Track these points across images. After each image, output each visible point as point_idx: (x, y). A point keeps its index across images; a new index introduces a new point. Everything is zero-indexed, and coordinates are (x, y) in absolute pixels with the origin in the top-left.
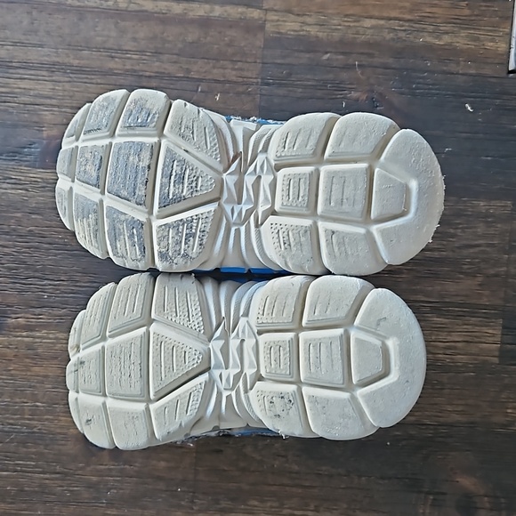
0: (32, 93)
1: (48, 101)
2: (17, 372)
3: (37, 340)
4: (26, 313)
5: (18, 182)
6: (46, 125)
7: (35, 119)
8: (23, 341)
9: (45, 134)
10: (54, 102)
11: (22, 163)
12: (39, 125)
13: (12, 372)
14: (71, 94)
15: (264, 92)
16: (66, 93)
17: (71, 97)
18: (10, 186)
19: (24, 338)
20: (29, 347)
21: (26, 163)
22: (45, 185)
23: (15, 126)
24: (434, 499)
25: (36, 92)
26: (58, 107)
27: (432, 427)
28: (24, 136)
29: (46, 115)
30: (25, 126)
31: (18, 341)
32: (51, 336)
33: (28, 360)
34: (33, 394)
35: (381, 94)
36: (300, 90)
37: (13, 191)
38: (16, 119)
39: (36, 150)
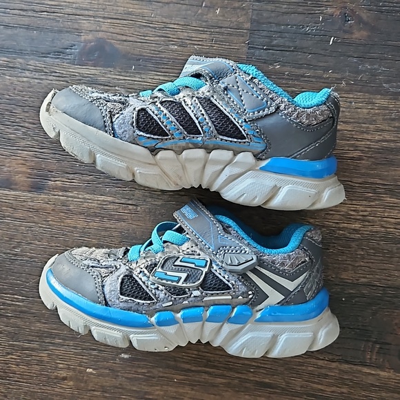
0: (74, 6)
1: (86, 13)
2: (54, 223)
3: (70, 199)
4: (62, 177)
5: (60, 75)
6: (84, 31)
7: (76, 26)
8: (59, 199)
9: (83, 38)
10: (91, 13)
11: (64, 60)
12: (78, 31)
13: (50, 223)
14: (104, 7)
15: (255, 7)
16: (100, 6)
17: (104, 9)
18: (55, 78)
19: (61, 197)
20: (64, 204)
21: (68, 61)
22: (81, 78)
23: (60, 31)
24: (380, 348)
25: (77, 5)
26: (94, 17)
27: (381, 288)
28: (67, 40)
29: (84, 23)
30: (67, 32)
31: (55, 199)
32: (80, 196)
33: (62, 214)
34: (65, 240)
35: (352, 10)
36: (285, 6)
37: (57, 82)
38: (62, 26)
39: (76, 51)
